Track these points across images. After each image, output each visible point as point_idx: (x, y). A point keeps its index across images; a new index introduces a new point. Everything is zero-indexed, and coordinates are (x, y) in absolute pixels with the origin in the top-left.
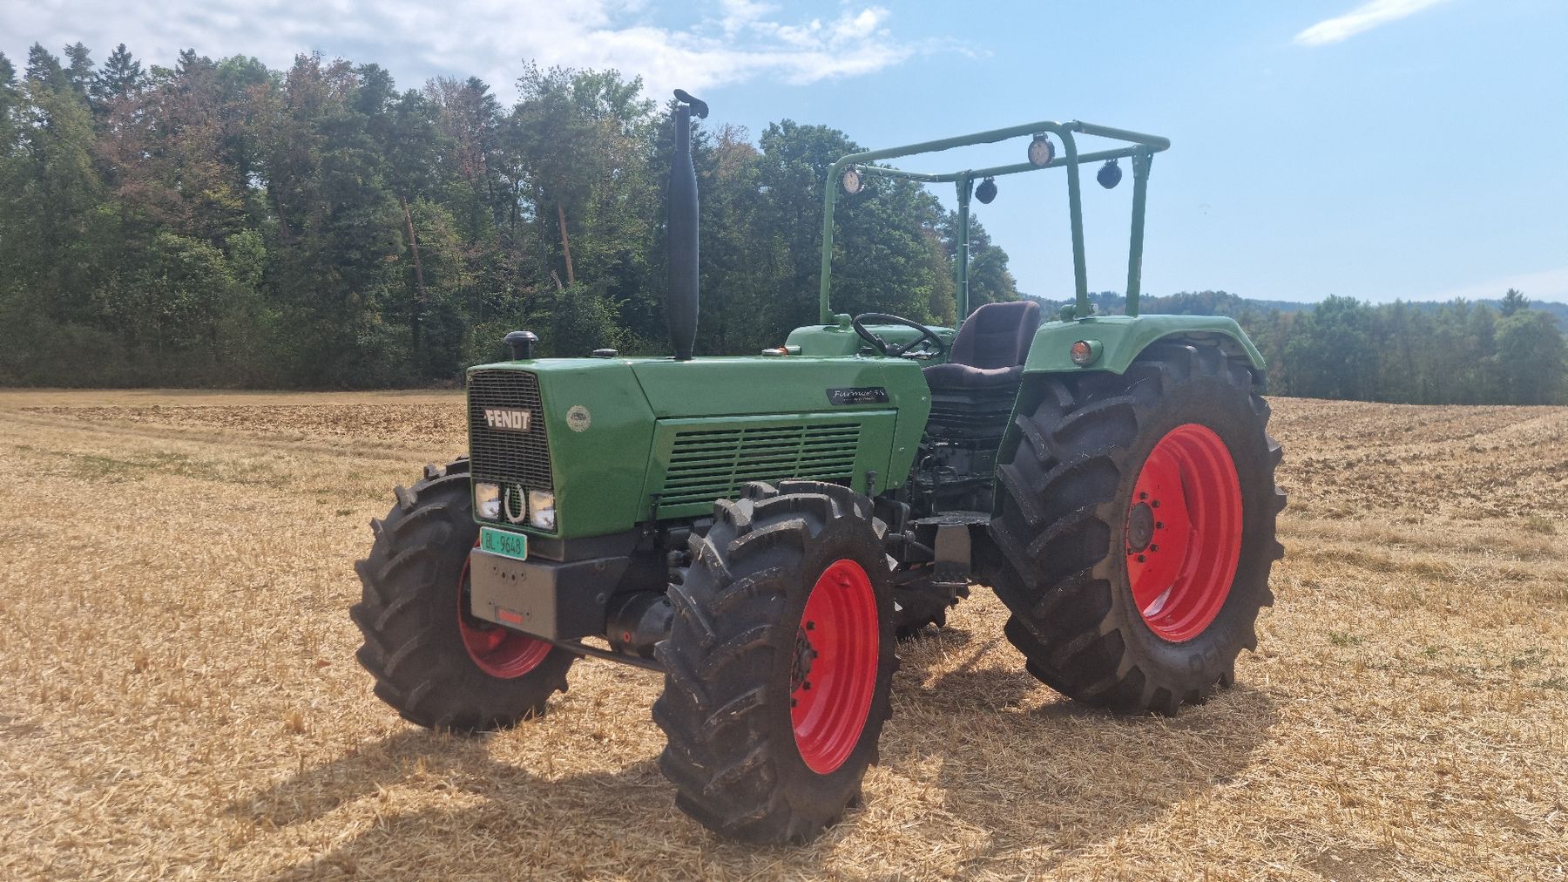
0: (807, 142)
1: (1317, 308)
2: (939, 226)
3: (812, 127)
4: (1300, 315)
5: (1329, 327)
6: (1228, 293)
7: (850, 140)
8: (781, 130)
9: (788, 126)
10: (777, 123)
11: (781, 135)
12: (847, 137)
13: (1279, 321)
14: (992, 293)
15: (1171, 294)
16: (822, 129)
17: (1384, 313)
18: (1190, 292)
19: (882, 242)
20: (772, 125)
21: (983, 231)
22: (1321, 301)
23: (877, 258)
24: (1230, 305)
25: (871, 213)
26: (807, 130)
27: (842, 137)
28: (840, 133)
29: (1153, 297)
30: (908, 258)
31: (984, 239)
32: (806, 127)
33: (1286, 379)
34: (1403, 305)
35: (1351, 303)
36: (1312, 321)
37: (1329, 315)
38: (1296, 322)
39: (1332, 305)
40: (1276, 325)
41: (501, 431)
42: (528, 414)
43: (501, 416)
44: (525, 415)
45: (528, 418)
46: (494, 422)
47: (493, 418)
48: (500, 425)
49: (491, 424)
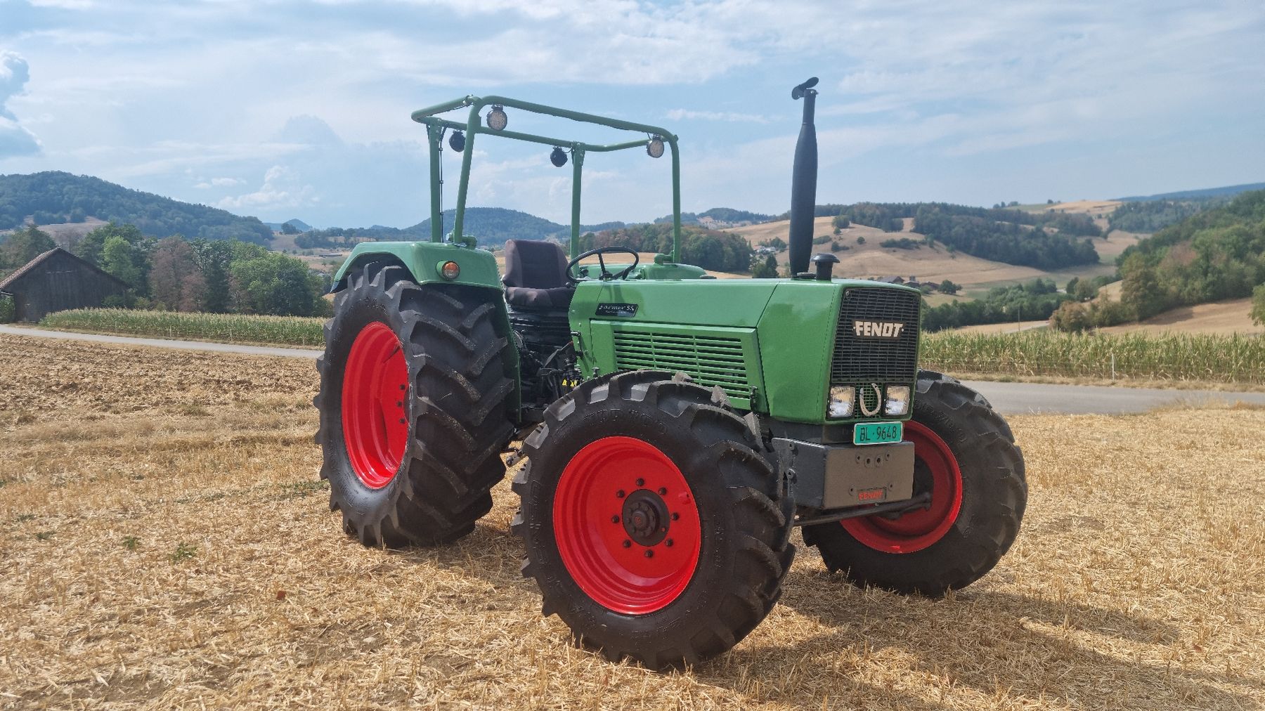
41: (868, 339)
42: (901, 325)
43: (871, 327)
44: (898, 326)
45: (900, 329)
46: (862, 332)
47: (862, 329)
48: (869, 334)
49: (858, 334)
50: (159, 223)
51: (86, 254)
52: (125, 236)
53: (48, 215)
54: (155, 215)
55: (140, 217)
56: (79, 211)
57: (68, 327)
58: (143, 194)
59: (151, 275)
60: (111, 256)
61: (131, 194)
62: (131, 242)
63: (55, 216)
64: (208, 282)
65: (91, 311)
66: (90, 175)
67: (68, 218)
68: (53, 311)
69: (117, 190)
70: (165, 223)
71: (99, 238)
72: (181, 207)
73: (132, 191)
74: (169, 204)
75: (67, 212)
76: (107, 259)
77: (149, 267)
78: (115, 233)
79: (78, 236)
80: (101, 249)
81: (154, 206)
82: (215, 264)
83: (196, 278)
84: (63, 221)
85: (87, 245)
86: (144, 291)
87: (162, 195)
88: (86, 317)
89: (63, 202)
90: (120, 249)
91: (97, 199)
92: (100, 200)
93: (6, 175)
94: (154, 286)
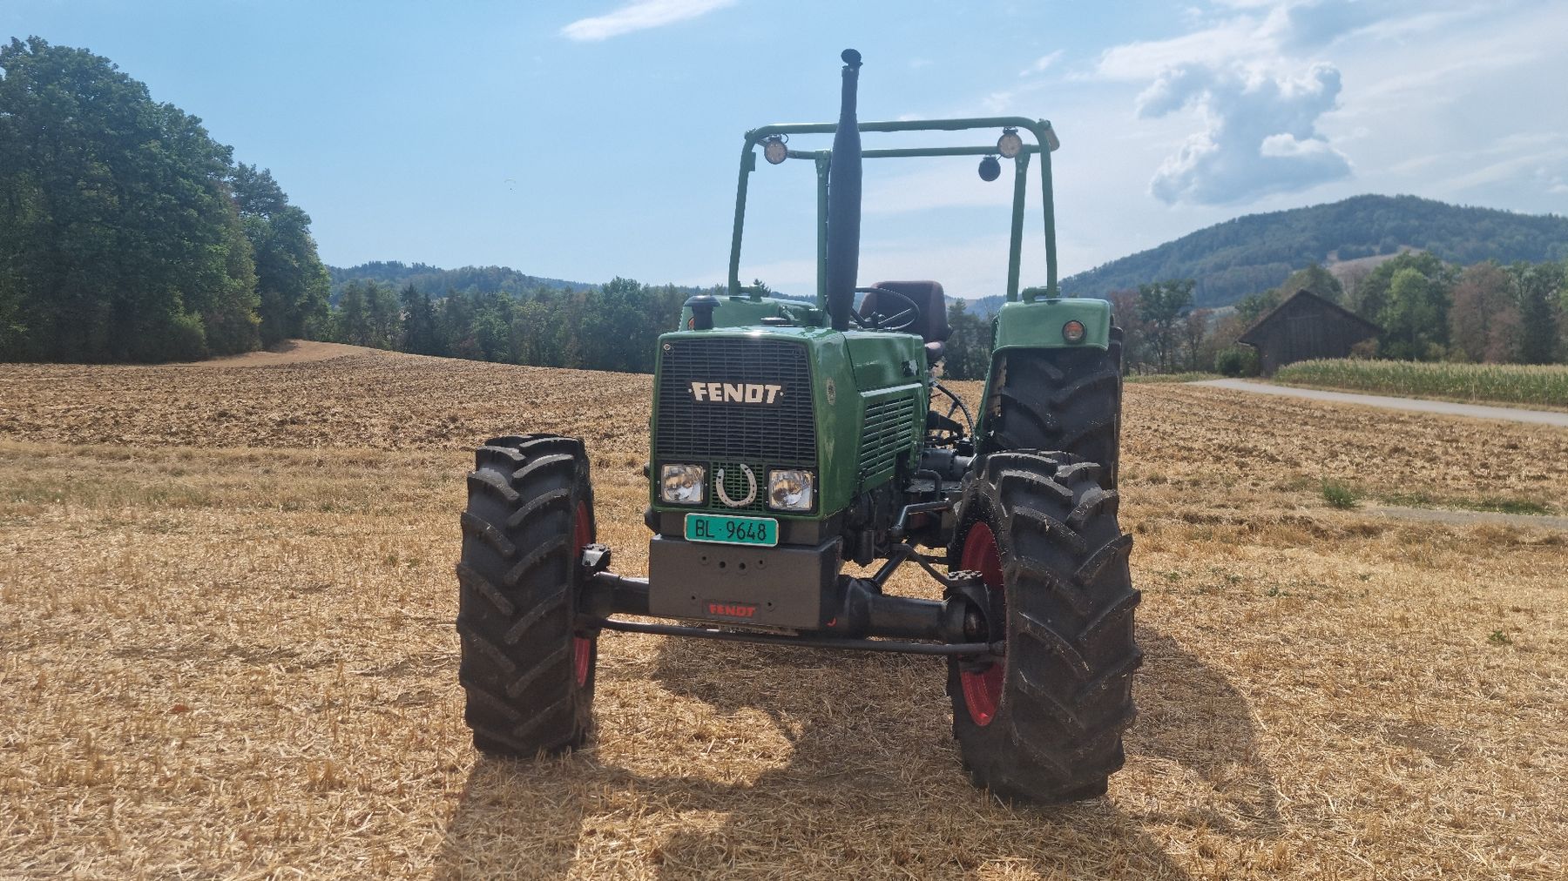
0: (63, 66)
1: (605, 288)
2: (226, 179)
3: (70, 50)
4: (591, 294)
5: (616, 307)
6: (513, 269)
7: (120, 70)
8: (28, 48)
9: (36, 43)
10: (22, 39)
11: (28, 54)
12: (116, 66)
13: (574, 299)
14: (294, 256)
15: (458, 267)
16: (84, 54)
17: (660, 295)
18: (477, 266)
19: (168, 191)
20: (14, 40)
21: (278, 189)
22: (609, 282)
23: (163, 209)
24: (515, 281)
25: (152, 157)
26: (62, 52)
27: (110, 65)
28: (108, 61)
29: (439, 269)
30: (200, 212)
31: (280, 198)
32: (62, 48)
33: (579, 353)
34: (676, 289)
35: (634, 285)
36: (601, 299)
37: (615, 295)
38: (588, 300)
39: (617, 286)
40: (570, 302)
41: (720, 406)
42: (779, 388)
43: (722, 389)
44: (773, 389)
45: (778, 392)
46: (706, 397)
47: (705, 392)
48: (720, 399)
49: (699, 398)
50: (1492, 246)
51: (1370, 293)
52: (1419, 268)
53: (1354, 248)
54: (1487, 235)
55: (1467, 240)
56: (1389, 240)
57: (1295, 382)
58: (1472, 210)
59: (1452, 314)
60: (1402, 293)
61: (1457, 212)
62: (1426, 274)
63: (1363, 248)
64: (1524, 321)
65: (1322, 362)
66: (1406, 193)
67: (1377, 249)
68: (1287, 363)
69: (1438, 208)
70: (1501, 245)
71: (1387, 272)
72: (1522, 220)
73: (1458, 208)
74: (1507, 219)
75: (1377, 243)
76: (1395, 297)
77: (1449, 304)
78: (1407, 264)
79: (1366, 272)
80: (1389, 286)
81: (1486, 224)
82: (1537, 296)
83: (1511, 316)
84: (1371, 254)
85: (1372, 282)
86: (1443, 337)
87: (1497, 207)
88: (1315, 370)
89: (1373, 231)
90: (1412, 283)
91: (1414, 223)
92: (1417, 223)
93: (1310, 206)
94: (1456, 328)
